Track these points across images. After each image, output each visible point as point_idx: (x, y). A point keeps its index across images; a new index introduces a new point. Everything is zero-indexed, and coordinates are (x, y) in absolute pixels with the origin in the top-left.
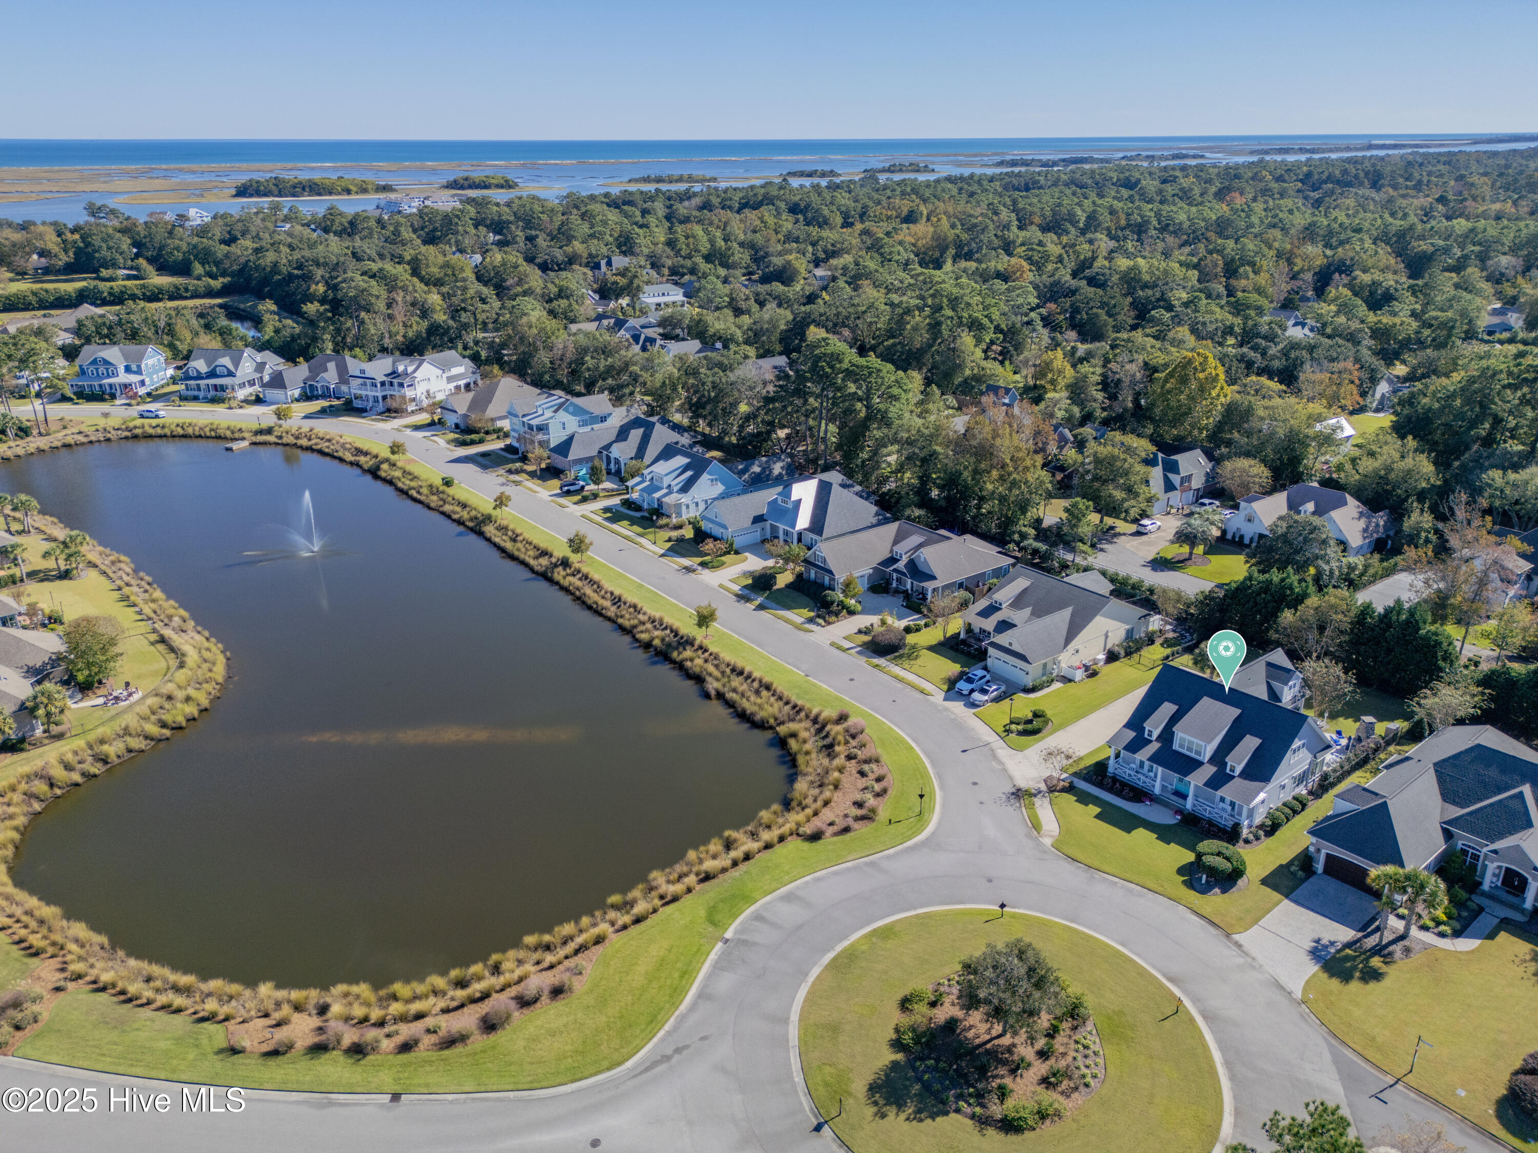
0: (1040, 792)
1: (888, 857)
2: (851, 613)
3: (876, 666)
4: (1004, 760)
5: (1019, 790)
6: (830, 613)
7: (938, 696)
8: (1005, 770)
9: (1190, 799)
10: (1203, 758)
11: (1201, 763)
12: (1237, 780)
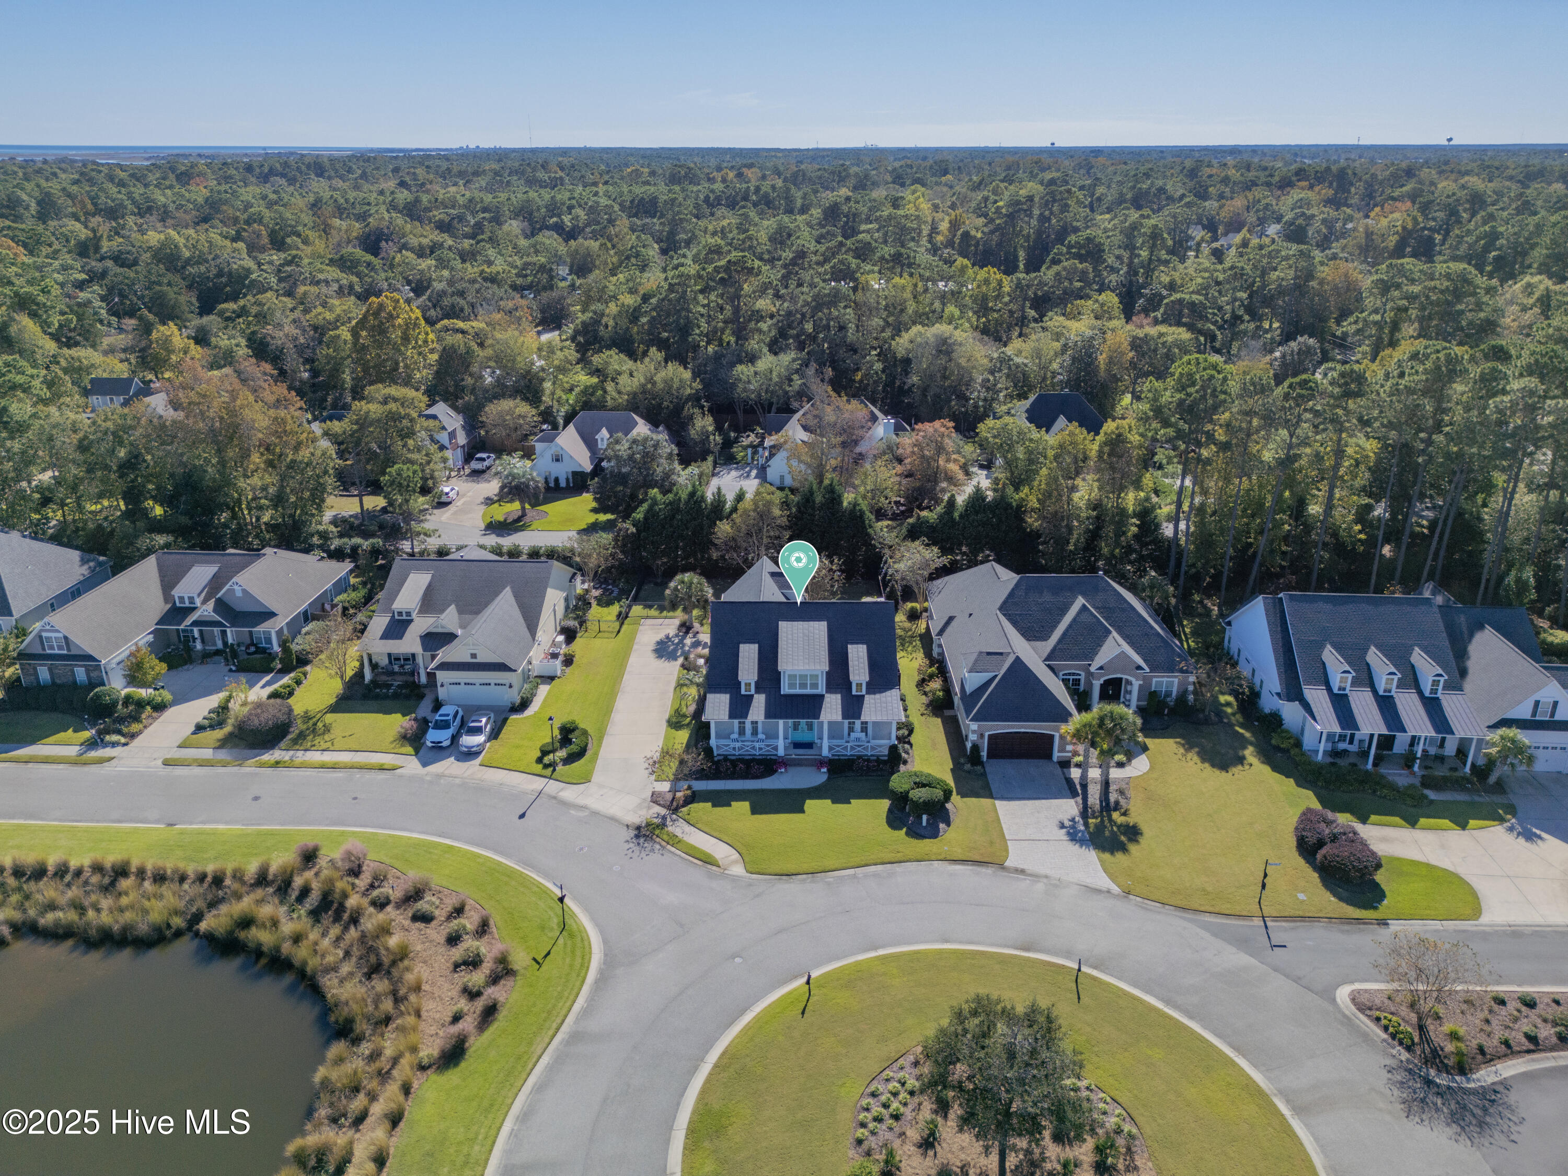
0: (664, 818)
1: (586, 1012)
2: (160, 707)
3: (277, 764)
4: (581, 801)
5: (638, 828)
6: (121, 720)
7: (411, 765)
8: (595, 813)
9: (826, 744)
10: (820, 690)
11: (820, 696)
12: (868, 698)
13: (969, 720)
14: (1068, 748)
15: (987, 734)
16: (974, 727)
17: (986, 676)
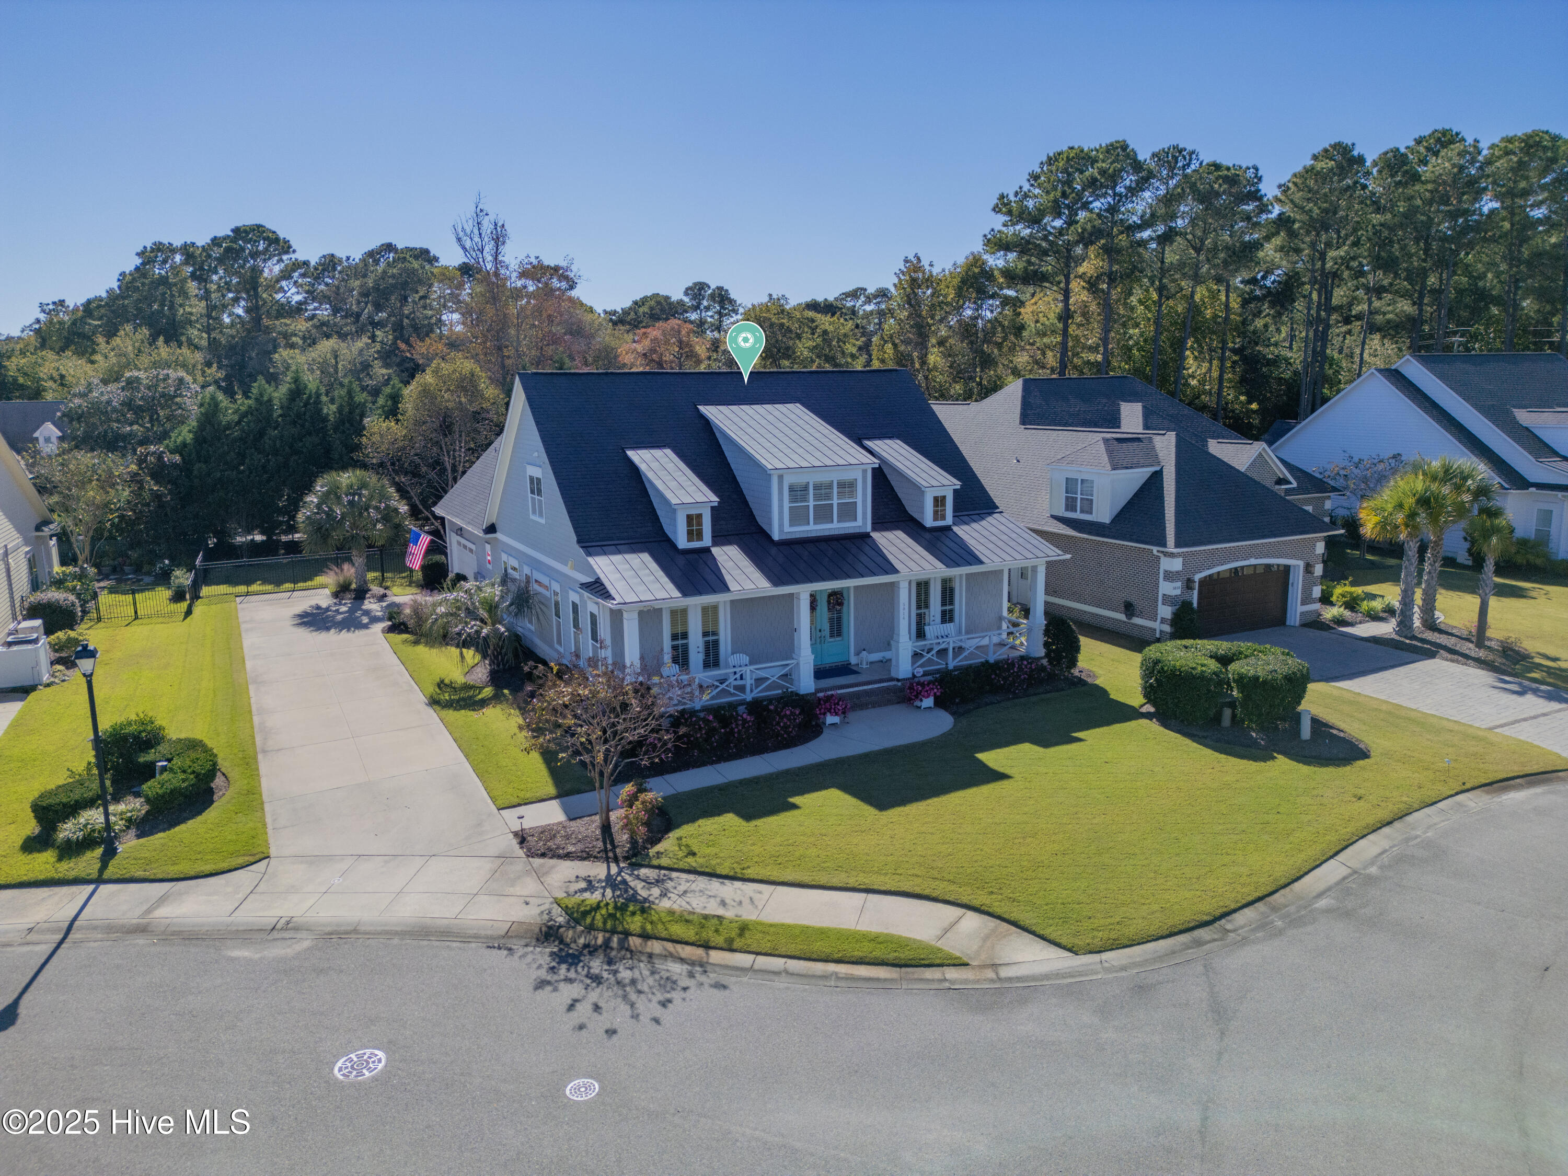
0: (618, 885)
9: (905, 645)
10: (862, 521)
11: (864, 537)
12: (961, 531)
13: (1171, 546)
14: (1317, 592)
15: (1197, 577)
16: (1176, 565)
17: (1140, 475)
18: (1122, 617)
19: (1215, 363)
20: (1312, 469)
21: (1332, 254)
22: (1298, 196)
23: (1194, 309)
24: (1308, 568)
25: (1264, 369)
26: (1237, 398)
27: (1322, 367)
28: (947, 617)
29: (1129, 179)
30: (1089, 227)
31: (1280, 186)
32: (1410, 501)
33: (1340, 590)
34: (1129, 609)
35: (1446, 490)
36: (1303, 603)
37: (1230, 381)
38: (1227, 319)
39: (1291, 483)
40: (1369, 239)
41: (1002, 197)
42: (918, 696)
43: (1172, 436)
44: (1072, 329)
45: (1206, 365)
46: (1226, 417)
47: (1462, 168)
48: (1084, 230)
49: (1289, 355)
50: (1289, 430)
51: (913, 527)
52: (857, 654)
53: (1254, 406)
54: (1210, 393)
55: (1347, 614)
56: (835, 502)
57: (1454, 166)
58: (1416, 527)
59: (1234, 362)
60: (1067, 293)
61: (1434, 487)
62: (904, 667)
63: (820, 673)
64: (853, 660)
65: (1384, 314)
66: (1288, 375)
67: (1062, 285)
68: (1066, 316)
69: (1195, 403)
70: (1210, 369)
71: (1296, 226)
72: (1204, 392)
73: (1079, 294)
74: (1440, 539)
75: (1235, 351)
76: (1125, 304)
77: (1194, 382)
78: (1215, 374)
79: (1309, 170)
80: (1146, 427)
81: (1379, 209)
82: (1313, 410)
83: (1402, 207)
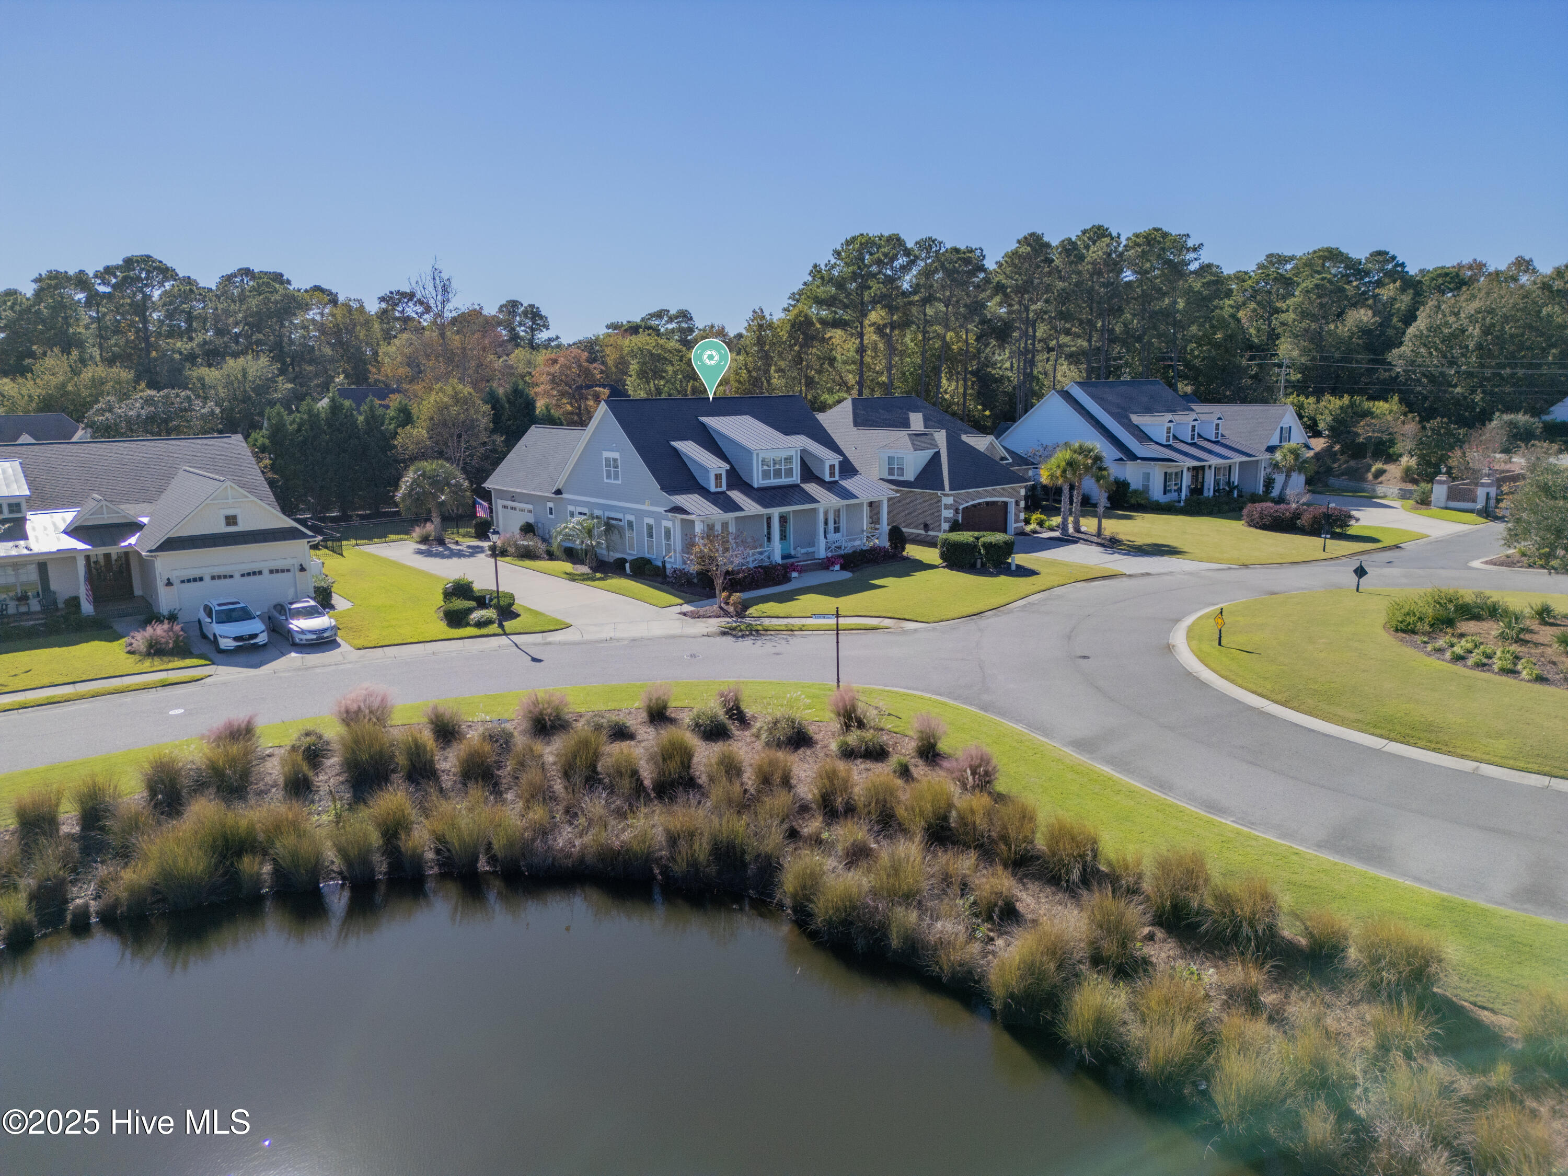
9: (822, 543)
10: (796, 478)
11: (796, 486)
12: (844, 483)
13: (947, 491)
14: (1022, 516)
15: (961, 507)
16: (950, 500)
17: (929, 453)
18: (923, 532)
19: (961, 382)
20: (1020, 451)
21: (1033, 307)
22: (1008, 270)
23: (947, 346)
24: (1017, 503)
25: (994, 385)
26: (976, 407)
27: (1031, 384)
28: (837, 530)
29: (901, 261)
30: (878, 293)
31: (996, 263)
32: (1063, 464)
33: (1036, 516)
34: (926, 527)
35: (1080, 458)
36: (1015, 522)
37: (971, 395)
38: (967, 351)
39: (1007, 459)
40: (1055, 299)
41: (815, 266)
42: (833, 564)
43: (943, 432)
44: (867, 359)
45: (954, 384)
46: (969, 421)
47: (1109, 255)
48: (875, 295)
49: (1010, 374)
50: (1008, 428)
51: (820, 481)
52: (795, 549)
53: (987, 413)
54: (958, 404)
55: (1038, 528)
56: (772, 468)
57: (1104, 253)
58: (1066, 477)
59: (973, 382)
60: (861, 335)
61: (1075, 456)
62: (822, 552)
63: (783, 557)
64: (793, 553)
65: (1069, 346)
66: (1009, 389)
67: (859, 329)
68: (861, 350)
69: (947, 408)
70: (957, 388)
71: (1009, 290)
72: (955, 404)
73: (871, 336)
74: (1080, 484)
75: (972, 373)
76: (902, 343)
77: (947, 396)
78: (961, 390)
79: (1015, 253)
80: (926, 427)
81: (1061, 278)
82: (1026, 411)
83: (1074, 278)
